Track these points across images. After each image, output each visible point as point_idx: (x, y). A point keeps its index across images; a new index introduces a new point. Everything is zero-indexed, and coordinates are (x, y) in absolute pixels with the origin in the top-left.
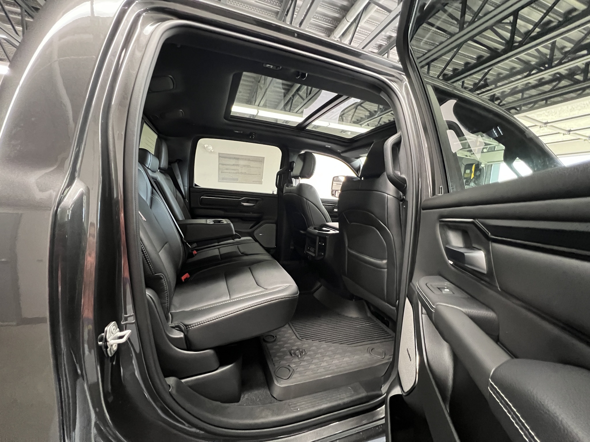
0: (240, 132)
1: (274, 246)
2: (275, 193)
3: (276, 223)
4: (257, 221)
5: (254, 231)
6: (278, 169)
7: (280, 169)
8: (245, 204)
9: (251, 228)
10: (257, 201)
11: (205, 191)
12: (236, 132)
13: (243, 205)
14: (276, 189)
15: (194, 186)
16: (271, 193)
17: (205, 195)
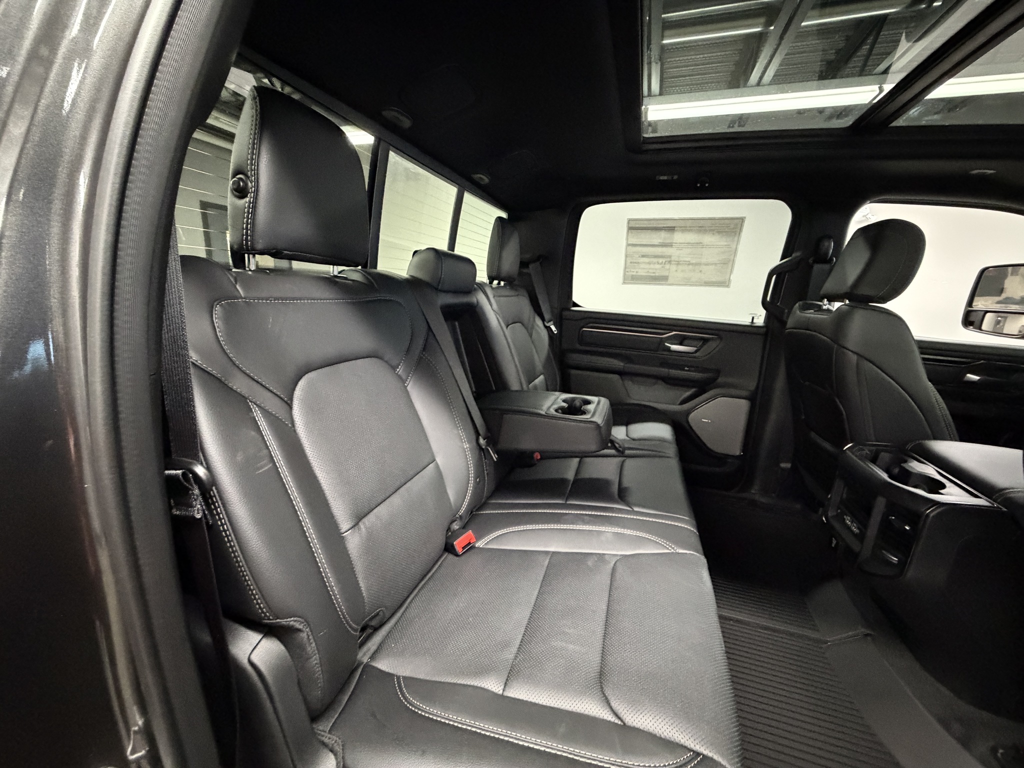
0: (670, 178)
1: (737, 451)
2: (760, 321)
3: (752, 398)
4: (702, 388)
5: (688, 413)
6: (775, 260)
7: (782, 259)
8: (675, 347)
9: (684, 402)
10: (705, 341)
11: (591, 318)
12: (662, 178)
13: (669, 349)
14: (763, 312)
15: (572, 304)
16: (746, 321)
17: (591, 325)
